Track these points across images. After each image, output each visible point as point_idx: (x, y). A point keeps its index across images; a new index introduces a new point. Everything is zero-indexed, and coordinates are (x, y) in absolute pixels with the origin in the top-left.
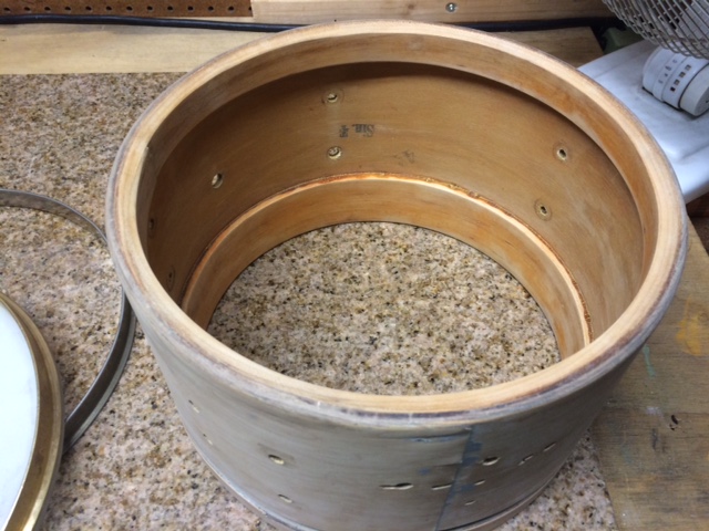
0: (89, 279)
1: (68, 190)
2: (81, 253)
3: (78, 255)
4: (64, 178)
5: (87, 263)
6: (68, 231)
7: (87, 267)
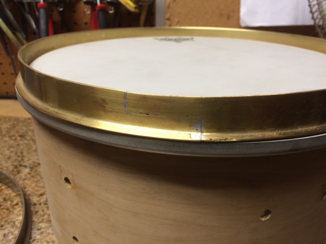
0: (4, 228)
1: (19, 172)
2: (7, 209)
3: (5, 210)
4: (21, 166)
5: (8, 216)
6: (6, 195)
7: (6, 219)
